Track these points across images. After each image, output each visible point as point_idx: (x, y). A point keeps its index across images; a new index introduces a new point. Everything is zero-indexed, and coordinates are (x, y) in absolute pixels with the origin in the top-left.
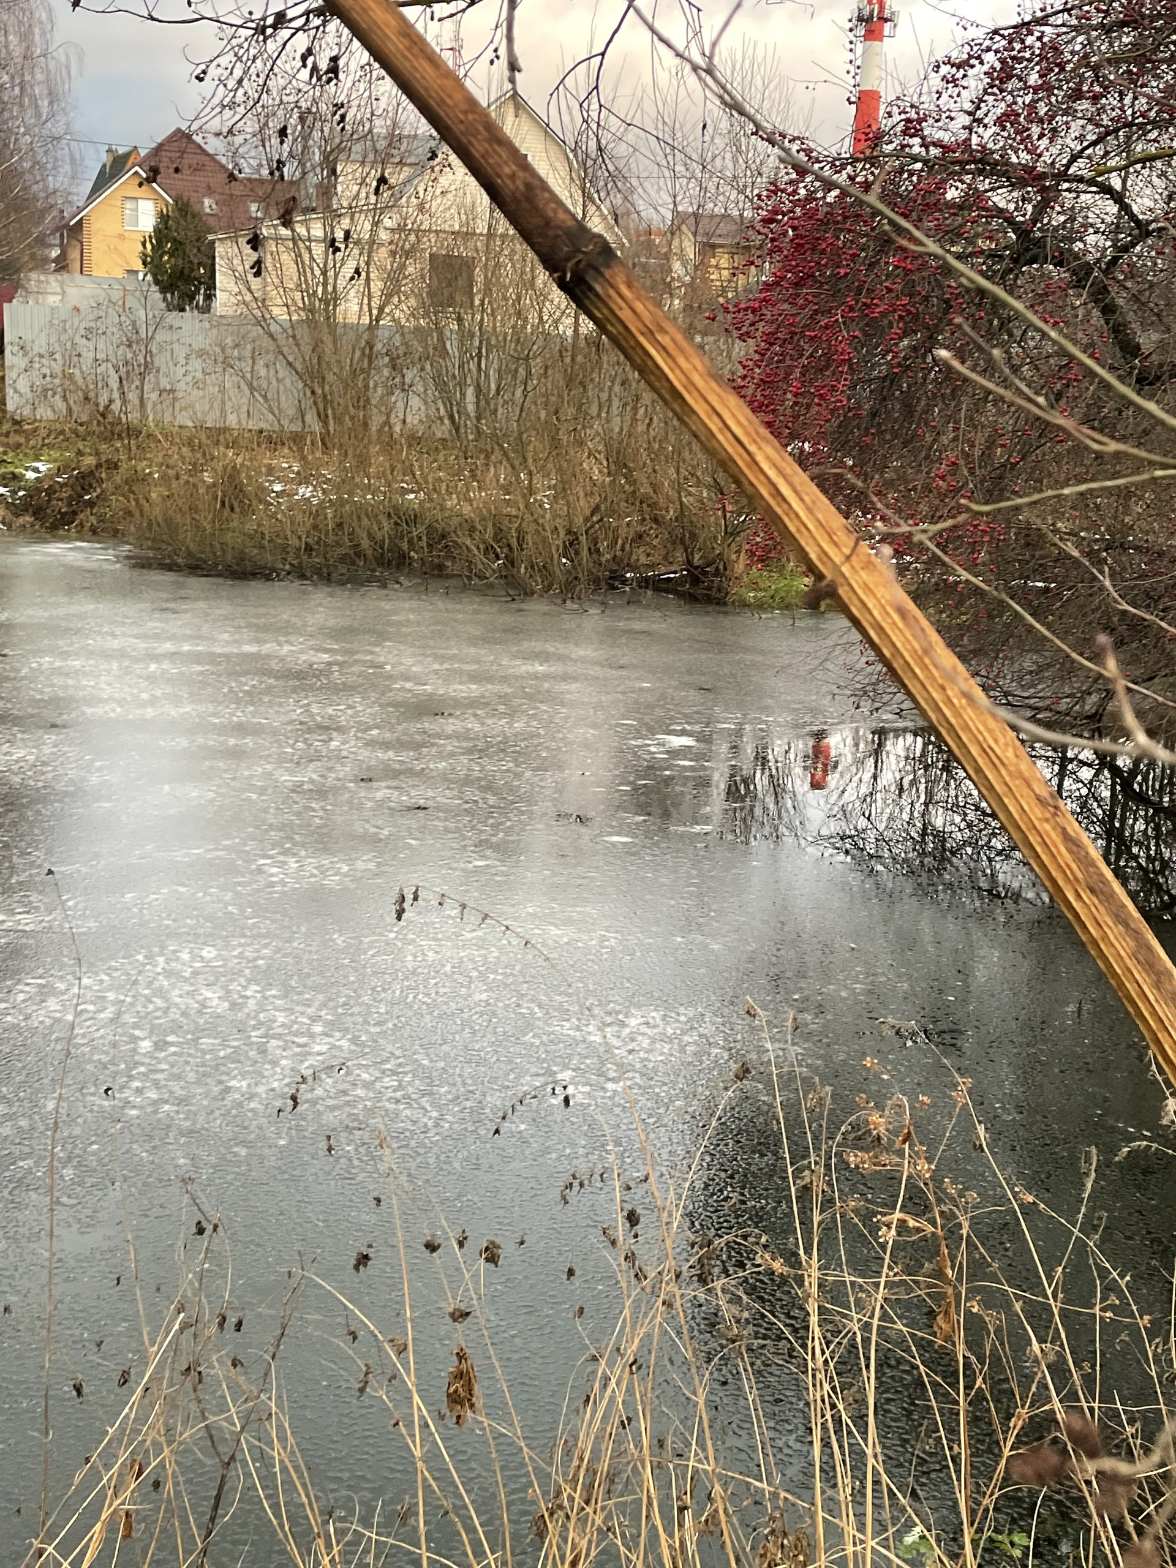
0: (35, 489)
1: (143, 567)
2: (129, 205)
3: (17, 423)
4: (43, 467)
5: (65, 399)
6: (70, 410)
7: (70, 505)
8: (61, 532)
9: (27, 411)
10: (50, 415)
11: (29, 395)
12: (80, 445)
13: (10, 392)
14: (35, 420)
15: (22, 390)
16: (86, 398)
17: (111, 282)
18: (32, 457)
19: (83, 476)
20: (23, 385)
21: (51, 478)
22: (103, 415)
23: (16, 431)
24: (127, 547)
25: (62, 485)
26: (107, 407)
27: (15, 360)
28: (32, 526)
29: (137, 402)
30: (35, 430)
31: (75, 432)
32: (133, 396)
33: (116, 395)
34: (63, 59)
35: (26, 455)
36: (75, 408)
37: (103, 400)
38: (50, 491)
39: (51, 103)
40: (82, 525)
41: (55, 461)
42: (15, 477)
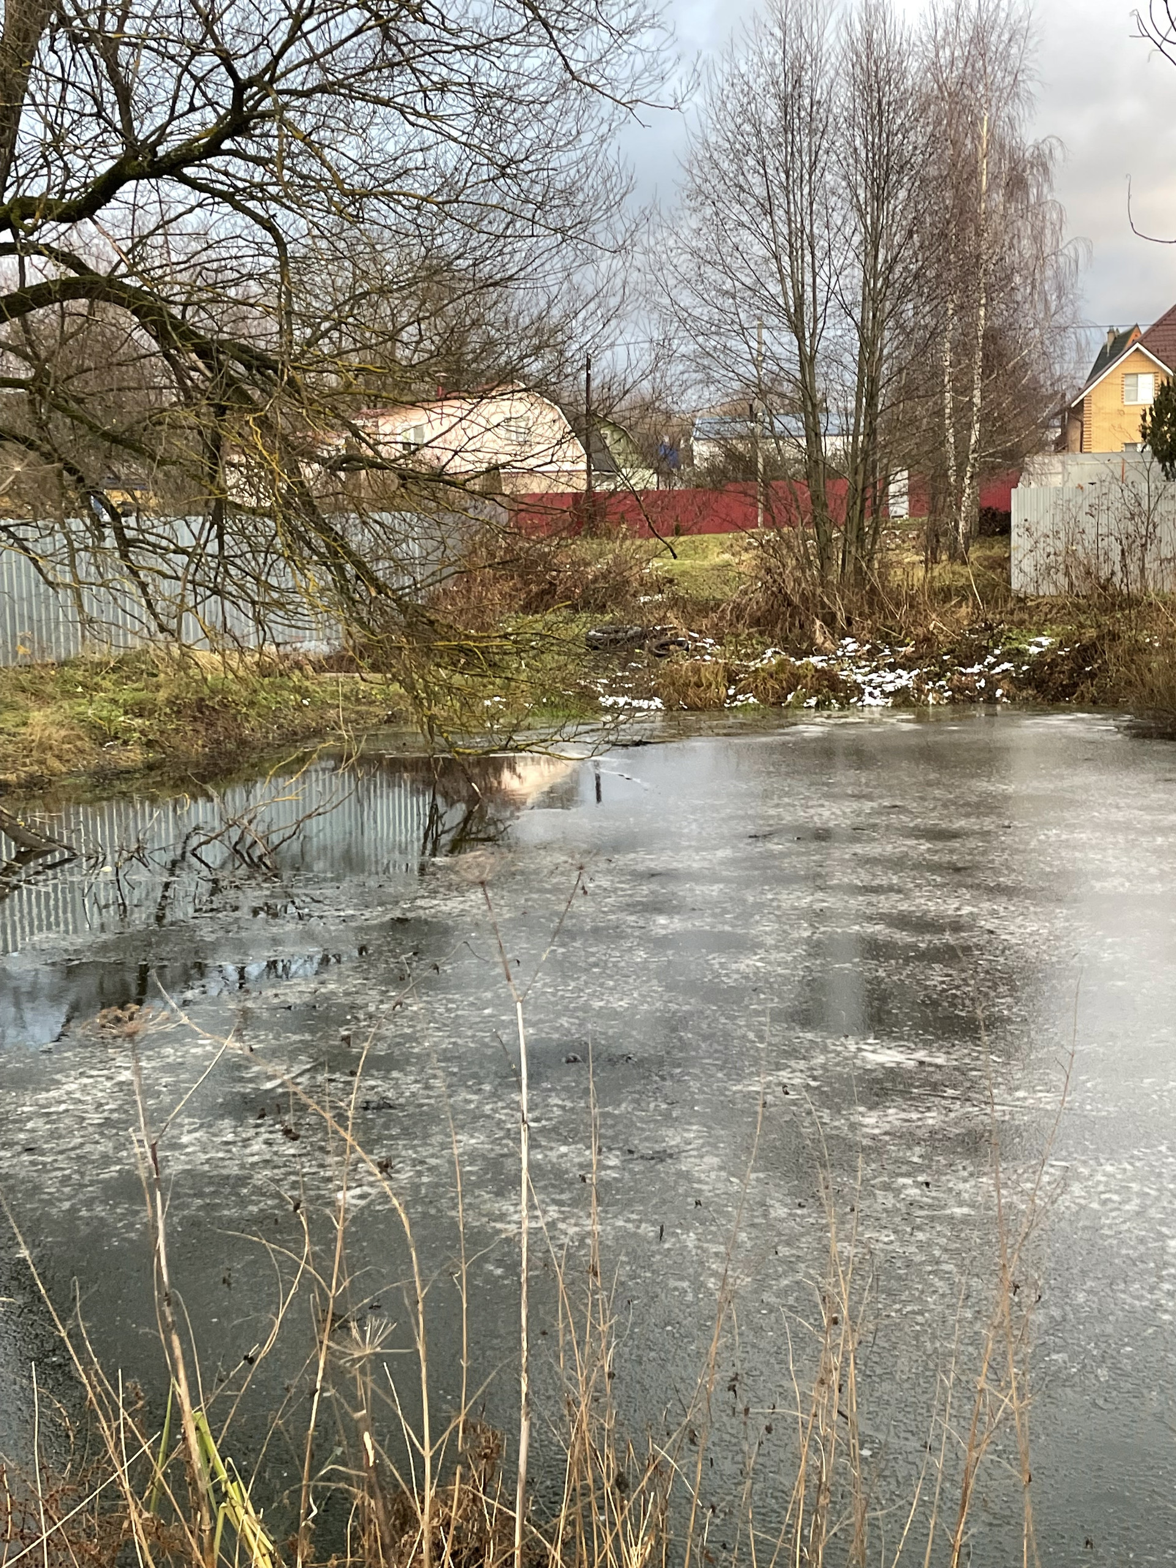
0: (1038, 663)
1: (1144, 737)
2: (1130, 380)
3: (1020, 600)
4: (1045, 641)
5: (1067, 574)
6: (1071, 584)
7: (1071, 677)
8: (1062, 704)
9: (1031, 590)
10: (1053, 590)
11: (1034, 574)
12: (1082, 618)
13: (1014, 571)
14: (1038, 597)
15: (1026, 569)
16: (1088, 573)
17: (1109, 457)
18: (1034, 631)
19: (1084, 649)
20: (1028, 565)
21: (1054, 651)
22: (1104, 588)
23: (1020, 609)
24: (1128, 717)
25: (1063, 658)
26: (1108, 580)
27: (1020, 541)
28: (1035, 698)
29: (1137, 572)
30: (1038, 606)
31: (1077, 606)
32: (1133, 568)
33: (1117, 568)
34: (1073, 255)
35: (1029, 631)
36: (1076, 583)
37: (1104, 573)
38: (1053, 665)
39: (1059, 297)
40: (1082, 695)
41: (1058, 635)
42: (1020, 653)
